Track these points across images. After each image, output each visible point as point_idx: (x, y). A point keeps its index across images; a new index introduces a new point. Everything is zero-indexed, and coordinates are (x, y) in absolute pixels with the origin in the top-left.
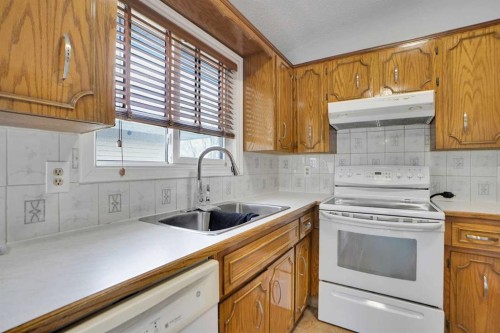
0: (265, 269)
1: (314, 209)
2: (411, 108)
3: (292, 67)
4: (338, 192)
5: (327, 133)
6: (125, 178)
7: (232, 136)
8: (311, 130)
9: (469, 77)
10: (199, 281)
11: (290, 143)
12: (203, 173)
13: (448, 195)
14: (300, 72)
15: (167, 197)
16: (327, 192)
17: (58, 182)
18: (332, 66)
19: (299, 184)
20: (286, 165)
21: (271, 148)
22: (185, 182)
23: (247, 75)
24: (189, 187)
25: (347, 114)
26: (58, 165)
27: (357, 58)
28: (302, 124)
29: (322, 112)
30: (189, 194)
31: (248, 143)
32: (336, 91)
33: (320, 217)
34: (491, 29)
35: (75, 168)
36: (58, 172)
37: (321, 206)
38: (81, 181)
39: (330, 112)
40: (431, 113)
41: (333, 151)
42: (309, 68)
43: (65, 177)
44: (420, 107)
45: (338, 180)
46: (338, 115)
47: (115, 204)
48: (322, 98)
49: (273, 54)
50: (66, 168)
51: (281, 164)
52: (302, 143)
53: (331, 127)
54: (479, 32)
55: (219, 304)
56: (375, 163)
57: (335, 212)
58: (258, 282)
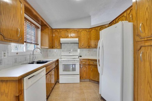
0: (50, 71)
1: (58, 61)
2: (75, 41)
3: (52, 29)
4: (62, 57)
5: (60, 45)
6: (18, 55)
7: (38, 44)
8: (56, 43)
9: (83, 37)
10: (43, 70)
11: (52, 47)
12: (34, 54)
13: (81, 56)
14: (54, 30)
15: (26, 59)
16: (60, 57)
17: (5, 56)
18: (61, 30)
19: (53, 56)
20: (50, 52)
21: (48, 48)
22: (29, 56)
23: (42, 30)
24: (30, 57)
25: (64, 41)
26: (5, 52)
27: (66, 30)
28: (54, 42)
29: (59, 40)
30: (30, 59)
31: (42, 46)
32: (62, 36)
33: (59, 62)
34: (86, 30)
35: (8, 53)
36: (5, 54)
37: (59, 60)
38: (9, 55)
39: (61, 40)
40: (78, 42)
41: (61, 48)
42: (56, 30)
43: (6, 55)
44: (76, 41)
45: (62, 54)
46: (62, 41)
47: (16, 61)
48: (59, 37)
49: (49, 26)
50: (6, 53)
51: (49, 51)
52: (54, 46)
53: (61, 43)
54: (84, 30)
55: (46, 75)
56: (69, 51)
57: (62, 61)
58: (49, 73)
